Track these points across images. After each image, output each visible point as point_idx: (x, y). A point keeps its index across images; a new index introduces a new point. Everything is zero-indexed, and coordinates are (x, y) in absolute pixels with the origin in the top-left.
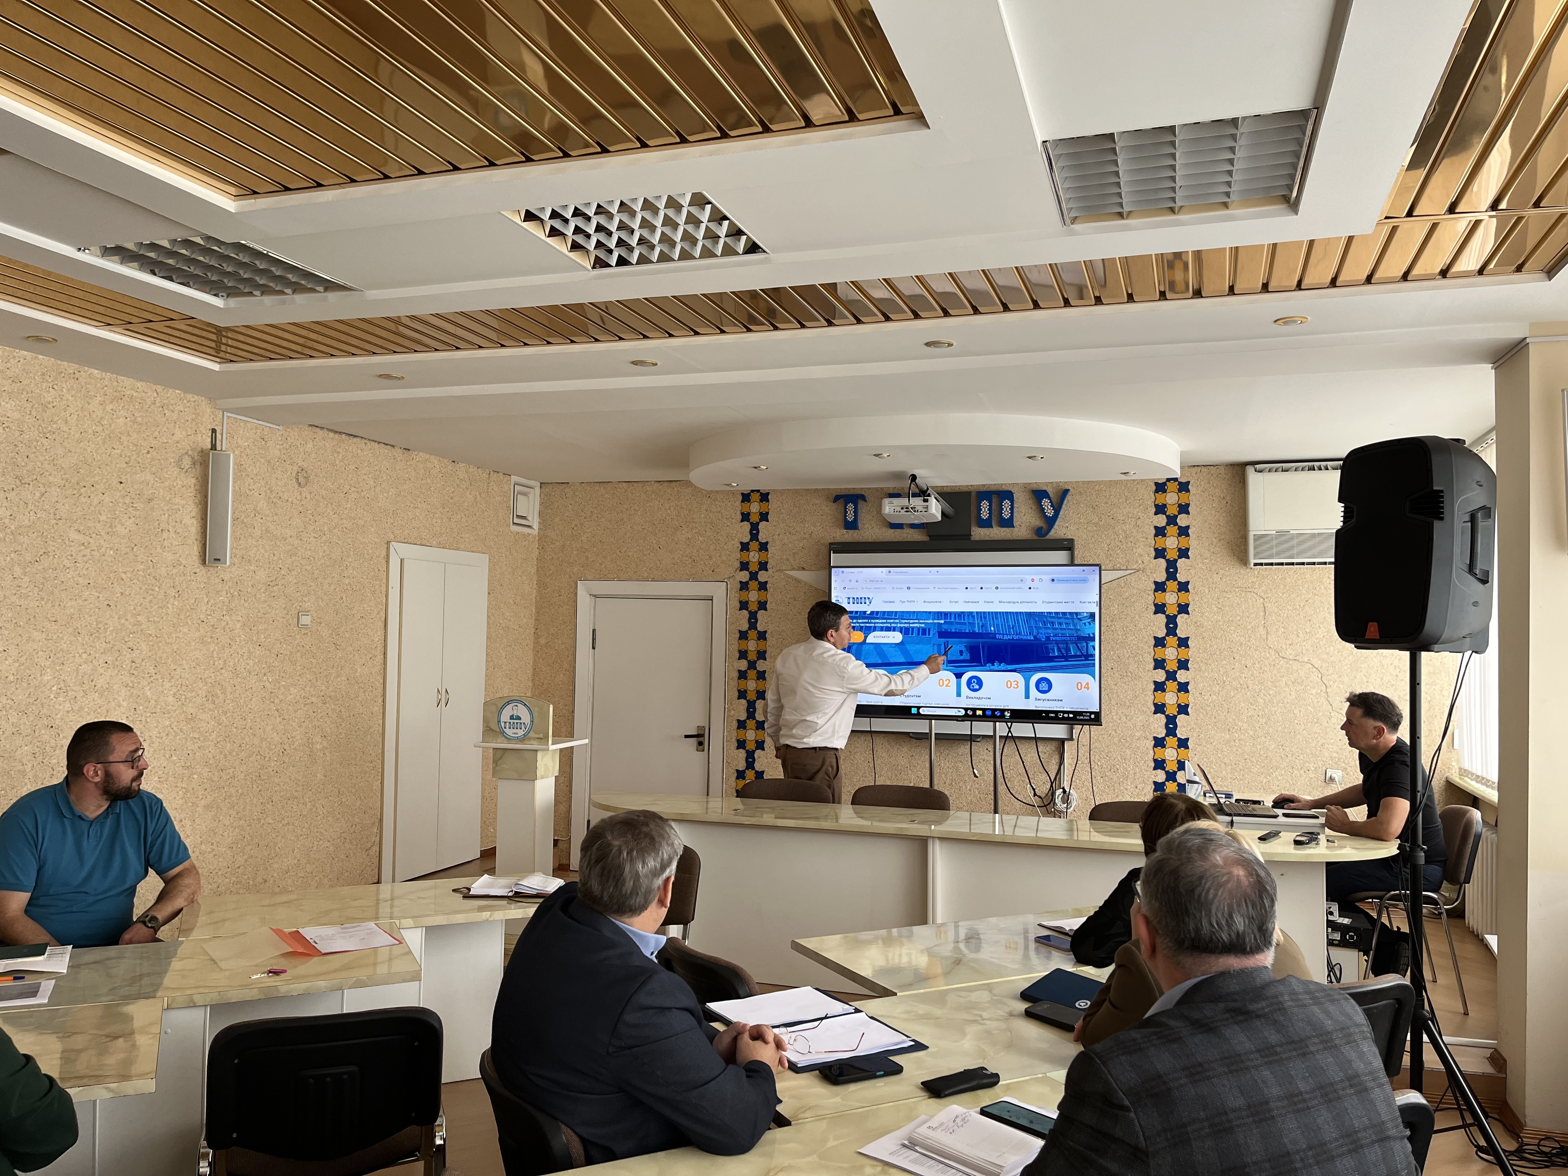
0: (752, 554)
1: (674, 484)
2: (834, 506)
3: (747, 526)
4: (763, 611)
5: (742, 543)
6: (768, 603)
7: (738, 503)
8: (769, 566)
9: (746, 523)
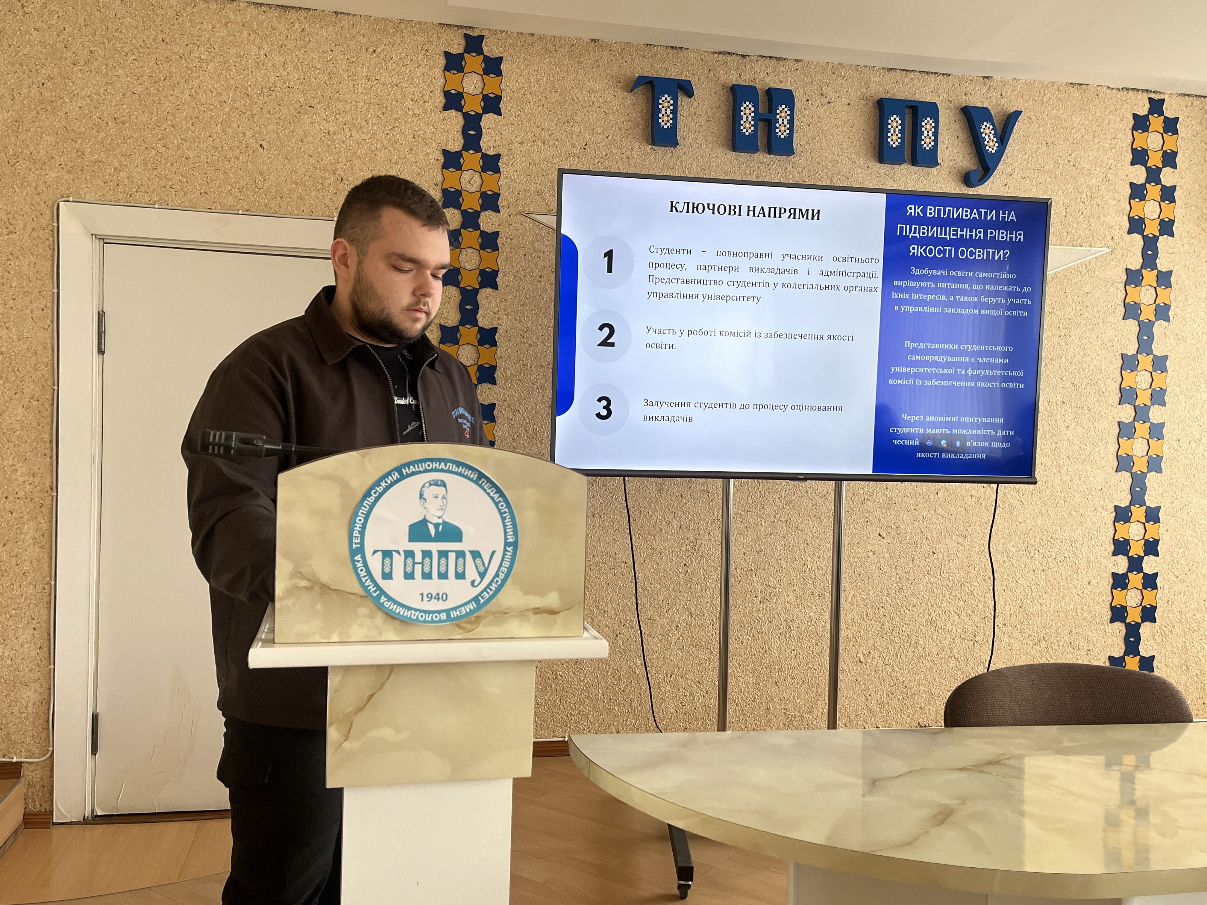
0: (466, 176)
1: (293, 15)
2: (629, 98)
3: (455, 119)
4: (489, 290)
5: (445, 152)
6: (500, 275)
7: (438, 71)
8: (501, 202)
9: (453, 113)
